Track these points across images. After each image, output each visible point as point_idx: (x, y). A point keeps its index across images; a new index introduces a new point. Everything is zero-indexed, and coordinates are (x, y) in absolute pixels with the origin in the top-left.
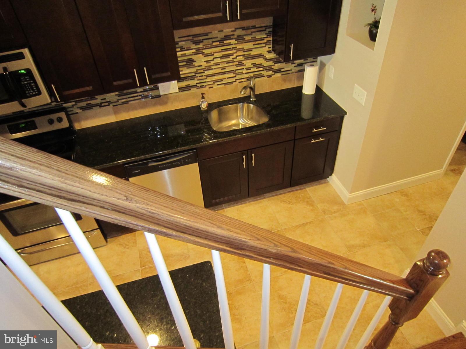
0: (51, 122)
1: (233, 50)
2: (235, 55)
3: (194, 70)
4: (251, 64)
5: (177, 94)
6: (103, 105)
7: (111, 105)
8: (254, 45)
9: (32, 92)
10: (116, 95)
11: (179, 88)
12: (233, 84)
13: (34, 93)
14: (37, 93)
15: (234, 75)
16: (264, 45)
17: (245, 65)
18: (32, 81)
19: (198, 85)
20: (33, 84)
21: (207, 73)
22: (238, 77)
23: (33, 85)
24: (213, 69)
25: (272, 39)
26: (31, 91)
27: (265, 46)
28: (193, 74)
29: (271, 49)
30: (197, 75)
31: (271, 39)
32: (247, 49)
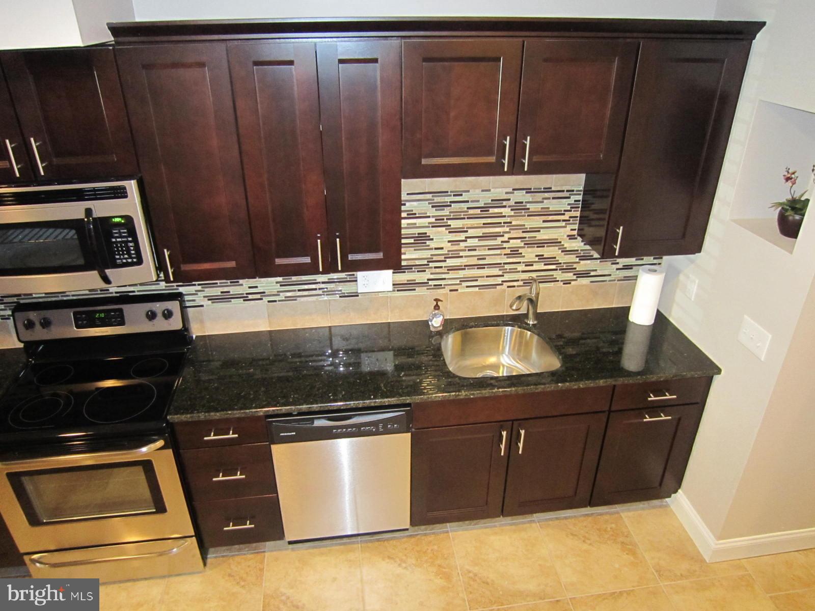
0: (152, 316)
1: (504, 226)
2: (506, 237)
3: (427, 254)
4: (534, 256)
5: (389, 294)
6: (250, 297)
7: (266, 299)
8: (544, 221)
9: (126, 259)
10: (277, 283)
11: (394, 285)
12: (496, 288)
13: (130, 260)
14: (135, 260)
15: (500, 273)
16: (563, 224)
17: (524, 256)
18: (130, 239)
19: (431, 283)
20: (131, 244)
21: (451, 262)
22: (507, 277)
23: (131, 246)
24: (462, 257)
25: (579, 215)
26: (126, 256)
27: (565, 227)
28: (425, 262)
29: (575, 233)
30: (431, 265)
31: (578, 214)
32: (530, 228)
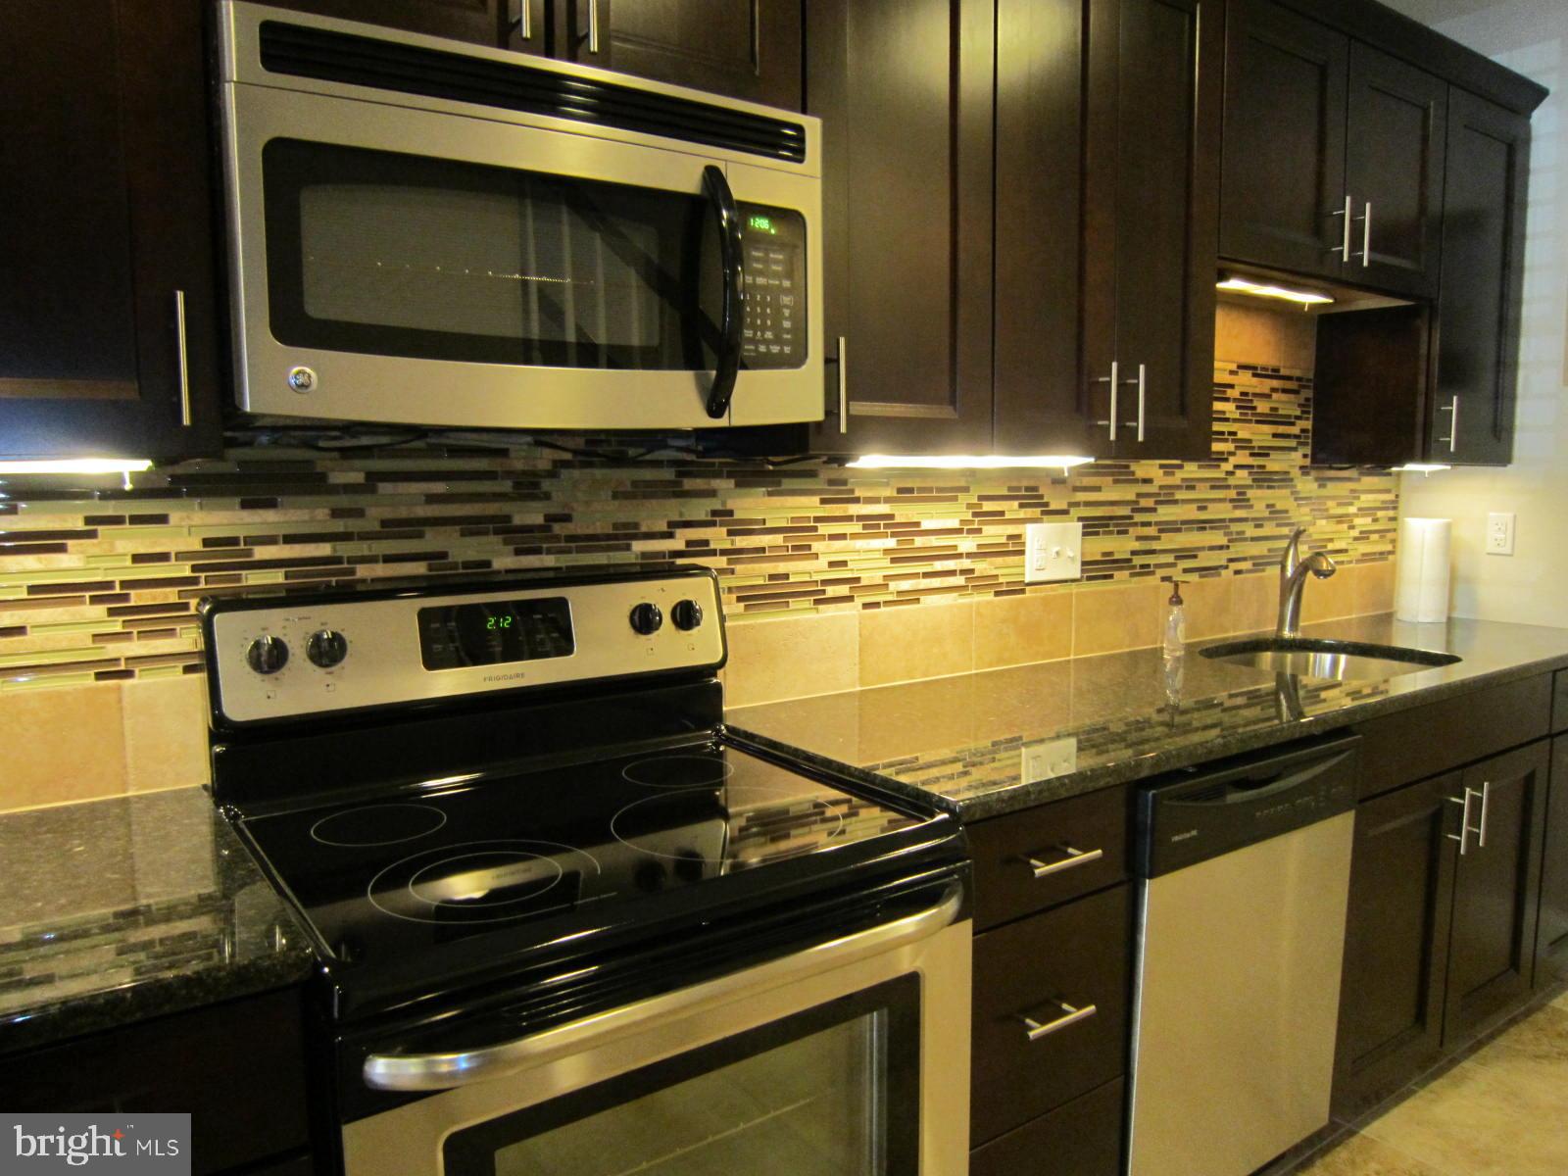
0: (644, 620)
1: (1226, 440)
2: (1233, 460)
3: (1128, 493)
4: (1264, 506)
5: (1074, 588)
6: (832, 591)
7: (859, 601)
8: (1275, 435)
9: (767, 342)
10: (886, 551)
11: (1084, 563)
12: (1219, 575)
13: (775, 349)
14: (787, 350)
15: (1224, 541)
16: (1293, 443)
17: (1251, 507)
18: (787, 284)
19: (1138, 561)
20: (786, 300)
21: (1166, 513)
22: (1237, 550)
23: (787, 307)
24: (1176, 502)
25: (1310, 427)
26: (769, 335)
27: (1295, 449)
28: (1125, 511)
29: (1307, 462)
30: (1139, 518)
31: (1308, 424)
32: (1260, 448)
